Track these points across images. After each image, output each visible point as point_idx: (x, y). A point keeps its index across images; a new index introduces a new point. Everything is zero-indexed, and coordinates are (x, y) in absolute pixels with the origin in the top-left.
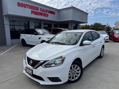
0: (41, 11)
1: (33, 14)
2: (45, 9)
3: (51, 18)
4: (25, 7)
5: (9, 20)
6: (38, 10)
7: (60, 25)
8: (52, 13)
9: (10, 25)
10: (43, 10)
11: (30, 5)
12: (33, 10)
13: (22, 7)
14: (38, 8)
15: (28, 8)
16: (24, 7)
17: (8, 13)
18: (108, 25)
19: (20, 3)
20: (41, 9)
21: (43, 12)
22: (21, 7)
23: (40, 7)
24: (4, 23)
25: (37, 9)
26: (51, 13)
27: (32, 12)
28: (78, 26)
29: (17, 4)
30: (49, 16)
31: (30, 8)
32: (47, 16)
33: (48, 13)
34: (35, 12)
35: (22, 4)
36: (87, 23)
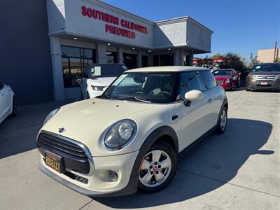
0: (122, 25)
1: (109, 31)
2: (131, 20)
3: (140, 40)
4: (95, 17)
5: (61, 45)
6: (118, 24)
7: (154, 56)
8: (142, 30)
9: (62, 57)
10: (125, 24)
11: (103, 14)
12: (109, 24)
13: (90, 16)
14: (118, 19)
15: (100, 19)
16: (93, 17)
19: (87, 7)
20: (122, 21)
21: (126, 29)
22: (87, 16)
23: (121, 17)
24: (50, 51)
25: (115, 20)
26: (140, 31)
27: (107, 28)
30: (136, 36)
31: (103, 20)
32: (133, 36)
33: (134, 31)
34: (112, 27)
35: (89, 9)
36: (210, 52)
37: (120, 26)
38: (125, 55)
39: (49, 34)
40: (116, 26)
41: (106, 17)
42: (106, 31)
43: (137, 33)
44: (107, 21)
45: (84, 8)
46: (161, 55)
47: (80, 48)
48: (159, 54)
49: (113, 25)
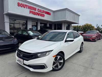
1: (31, 13)
2: (42, 9)
3: (47, 18)
4: (24, 7)
7: (55, 24)
9: (10, 23)
10: (40, 11)
11: (28, 6)
12: (32, 10)
13: (22, 7)
15: (27, 8)
17: (9, 12)
18: (98, 26)
20: (38, 9)
21: (40, 13)
22: (20, 7)
24: (4, 21)
25: (35, 9)
26: (47, 14)
27: (30, 12)
28: (71, 26)
29: (17, 4)
31: (28, 9)
32: (43, 16)
33: (44, 14)
34: (33, 12)
35: (21, 4)
36: (79, 23)
37: (37, 11)
38: (41, 23)
40: (35, 11)
41: (30, 8)
42: (30, 13)
45: (19, 3)
46: (57, 24)
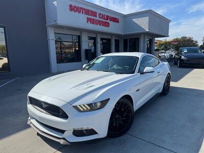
0: (100, 18)
2: (106, 14)
3: (113, 29)
4: (79, 12)
5: (55, 33)
7: (124, 40)
8: (115, 20)
9: (56, 41)
10: (102, 16)
11: (85, 9)
12: (90, 17)
13: (75, 12)
14: (96, 13)
15: (83, 13)
16: (77, 12)
19: (73, 5)
20: (100, 14)
21: (102, 20)
22: (73, 11)
23: (98, 12)
24: (47, 38)
25: (94, 14)
27: (89, 20)
29: (68, 7)
30: (110, 25)
31: (85, 14)
32: (107, 26)
33: (109, 21)
34: (92, 19)
35: (75, 7)
36: (168, 36)
37: (98, 18)
38: (102, 39)
39: (46, 25)
40: (95, 18)
41: (88, 12)
42: (88, 22)
43: (111, 23)
44: (88, 15)
45: (71, 6)
46: (130, 39)
47: (72, 35)
48: (128, 38)
49: (92, 17)
